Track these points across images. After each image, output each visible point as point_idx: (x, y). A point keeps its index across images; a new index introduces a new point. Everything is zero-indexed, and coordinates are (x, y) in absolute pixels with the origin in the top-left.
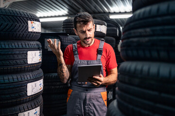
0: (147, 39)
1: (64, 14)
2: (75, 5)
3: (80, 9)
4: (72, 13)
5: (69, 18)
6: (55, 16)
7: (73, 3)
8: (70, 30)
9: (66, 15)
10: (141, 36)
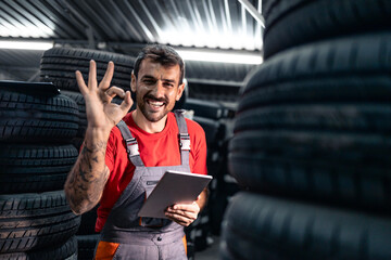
0: (346, 139)
1: (45, 36)
2: (74, 15)
3: (86, 26)
4: (63, 34)
5: (58, 46)
6: (21, 38)
7: (69, 12)
8: (63, 77)
9: (50, 39)
10: (321, 126)
